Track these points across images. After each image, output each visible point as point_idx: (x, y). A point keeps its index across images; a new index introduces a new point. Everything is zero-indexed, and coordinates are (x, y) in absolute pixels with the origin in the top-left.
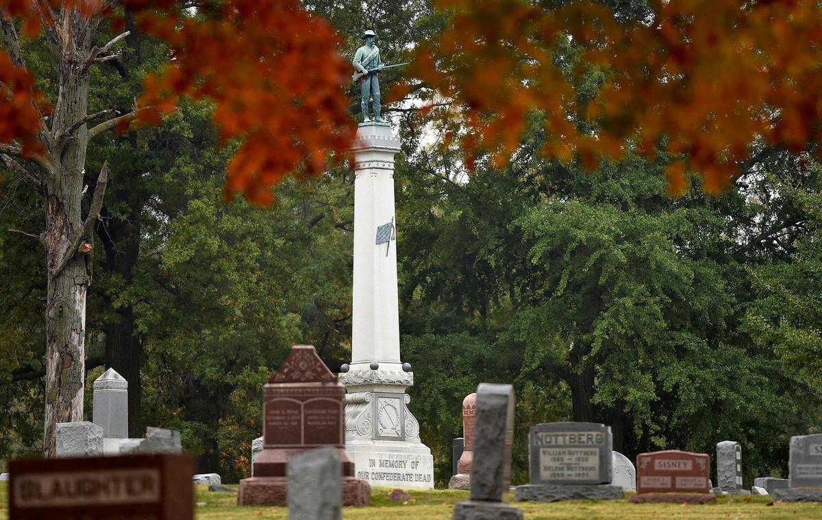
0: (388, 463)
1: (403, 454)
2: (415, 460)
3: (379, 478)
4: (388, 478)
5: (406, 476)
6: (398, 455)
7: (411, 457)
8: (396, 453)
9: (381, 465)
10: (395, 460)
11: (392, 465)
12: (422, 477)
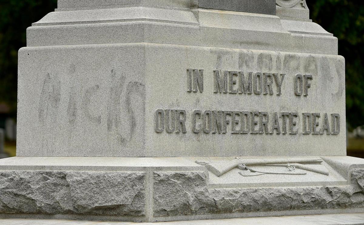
0: (237, 79)
1: (273, 53)
2: (302, 73)
3: (214, 129)
4: (238, 128)
5: (280, 121)
6: (261, 56)
7: (293, 64)
8: (257, 51)
9: (219, 88)
10: (255, 72)
11: (246, 89)
12: (320, 121)
